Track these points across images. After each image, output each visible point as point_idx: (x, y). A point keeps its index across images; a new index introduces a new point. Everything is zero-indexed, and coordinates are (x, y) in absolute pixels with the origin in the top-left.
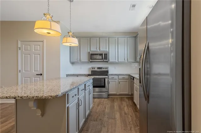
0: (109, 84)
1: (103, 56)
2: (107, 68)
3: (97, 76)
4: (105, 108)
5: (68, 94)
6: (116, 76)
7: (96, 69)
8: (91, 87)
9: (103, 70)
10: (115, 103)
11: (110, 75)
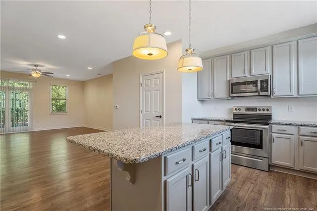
0: (273, 144)
1: (259, 85)
2: (267, 110)
3: (245, 125)
4: (260, 194)
5: (165, 158)
6: (293, 127)
7: (243, 111)
8: (227, 145)
9: (258, 112)
10: (287, 189)
11: (275, 124)
